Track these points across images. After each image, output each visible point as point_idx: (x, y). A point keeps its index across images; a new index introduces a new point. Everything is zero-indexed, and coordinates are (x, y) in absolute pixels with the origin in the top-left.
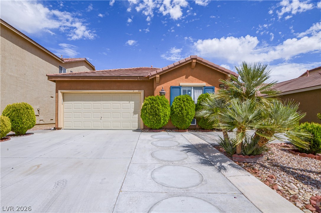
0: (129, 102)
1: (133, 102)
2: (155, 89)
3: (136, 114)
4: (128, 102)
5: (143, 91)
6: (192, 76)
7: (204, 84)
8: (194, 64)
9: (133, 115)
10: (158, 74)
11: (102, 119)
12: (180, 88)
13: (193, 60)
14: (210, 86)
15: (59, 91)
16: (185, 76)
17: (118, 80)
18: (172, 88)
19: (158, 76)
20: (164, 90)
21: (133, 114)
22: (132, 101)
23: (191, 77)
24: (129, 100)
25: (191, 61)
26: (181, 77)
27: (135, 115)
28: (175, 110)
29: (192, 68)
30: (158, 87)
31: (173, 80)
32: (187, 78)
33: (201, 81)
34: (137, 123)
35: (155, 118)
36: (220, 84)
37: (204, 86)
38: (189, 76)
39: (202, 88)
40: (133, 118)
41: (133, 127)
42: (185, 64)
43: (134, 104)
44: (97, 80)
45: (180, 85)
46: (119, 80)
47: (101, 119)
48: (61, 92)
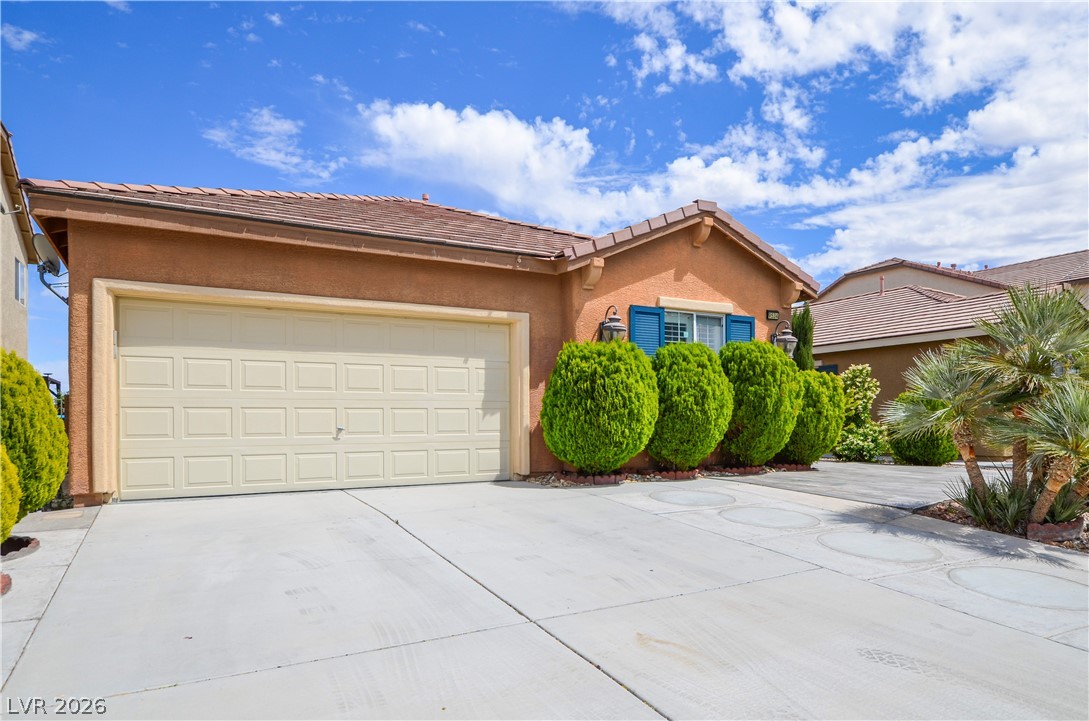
0: (466, 362)
1: (481, 363)
2: (578, 312)
3: (492, 414)
4: (458, 361)
5: (528, 315)
6: (694, 273)
7: (727, 306)
8: (705, 232)
9: (481, 416)
10: (598, 253)
11: (343, 436)
12: (658, 314)
13: (706, 218)
14: (742, 313)
15: (101, 286)
16: (673, 271)
17: (435, 258)
18: (635, 312)
19: (599, 262)
20: (618, 320)
21: (480, 412)
22: (477, 355)
23: (689, 278)
24: (466, 352)
25: (698, 220)
26: (661, 272)
27: (488, 417)
28: (676, 398)
29: (695, 244)
30: (588, 305)
31: (637, 284)
32: (678, 277)
33: (718, 295)
34: (498, 451)
35: (627, 430)
36: (768, 312)
37: (728, 315)
38: (686, 274)
39: (720, 319)
40: (480, 431)
41: (480, 471)
42: (680, 227)
43: (483, 371)
44: (334, 247)
45: (662, 304)
46: (439, 259)
47: (336, 439)
48: (109, 290)
